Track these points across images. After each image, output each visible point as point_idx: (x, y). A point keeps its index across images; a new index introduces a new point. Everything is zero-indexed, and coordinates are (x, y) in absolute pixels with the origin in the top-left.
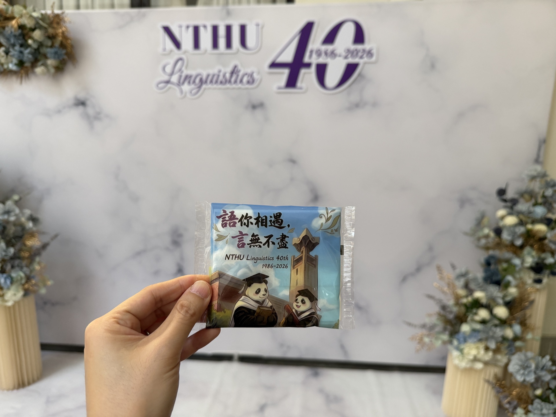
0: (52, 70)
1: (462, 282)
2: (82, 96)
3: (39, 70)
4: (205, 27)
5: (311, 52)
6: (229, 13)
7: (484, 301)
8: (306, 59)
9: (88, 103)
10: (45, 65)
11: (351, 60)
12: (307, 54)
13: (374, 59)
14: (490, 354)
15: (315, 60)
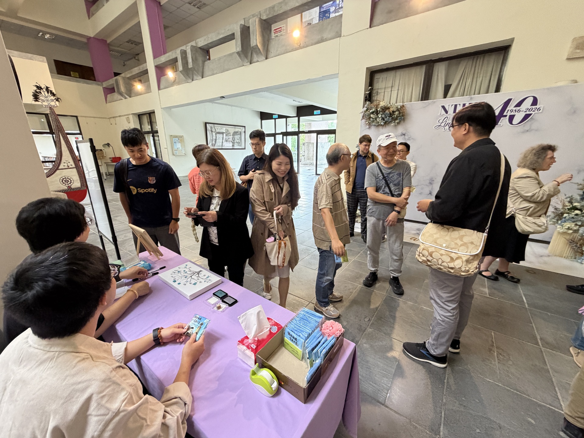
0: (396, 124)
1: (568, 199)
2: (404, 132)
3: (392, 124)
4: (460, 104)
5: (508, 110)
6: (471, 98)
7: (579, 207)
8: (505, 114)
9: (406, 134)
10: (395, 122)
11: (528, 113)
12: (506, 111)
13: (540, 111)
14: (578, 227)
15: (509, 114)
